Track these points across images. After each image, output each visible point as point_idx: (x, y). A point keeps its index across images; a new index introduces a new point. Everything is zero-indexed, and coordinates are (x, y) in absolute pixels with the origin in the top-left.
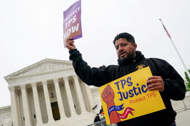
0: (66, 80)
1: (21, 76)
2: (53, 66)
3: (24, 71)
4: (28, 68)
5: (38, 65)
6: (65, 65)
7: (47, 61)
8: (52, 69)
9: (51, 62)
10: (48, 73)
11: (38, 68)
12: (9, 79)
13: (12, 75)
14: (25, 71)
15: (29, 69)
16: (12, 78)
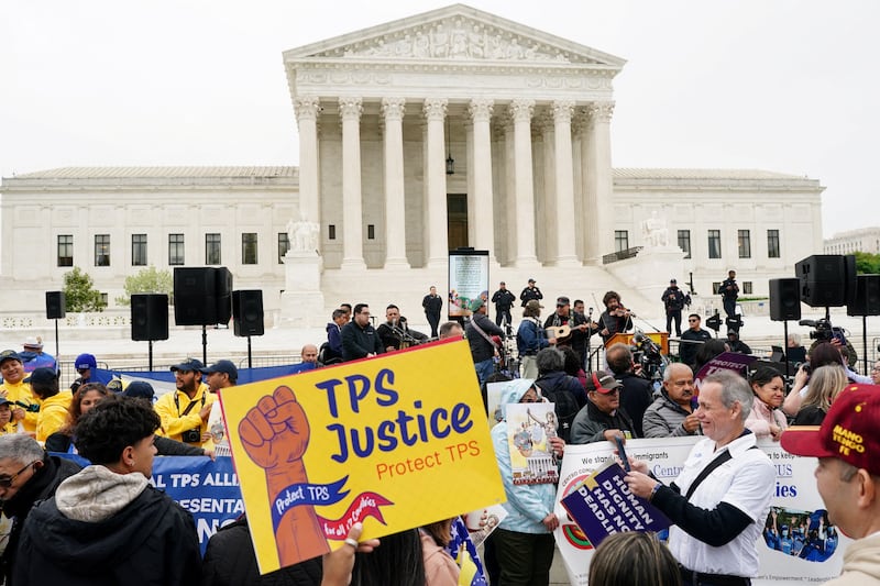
0: (521, 117)
1: (348, 61)
2: (481, 42)
3: (363, 42)
4: (382, 34)
5: (422, 26)
6: (531, 51)
7: (459, 17)
8: (476, 55)
9: (477, 23)
10: (458, 71)
11: (418, 39)
12: (304, 64)
13: (314, 49)
14: (367, 43)
15: (382, 38)
16: (314, 64)
